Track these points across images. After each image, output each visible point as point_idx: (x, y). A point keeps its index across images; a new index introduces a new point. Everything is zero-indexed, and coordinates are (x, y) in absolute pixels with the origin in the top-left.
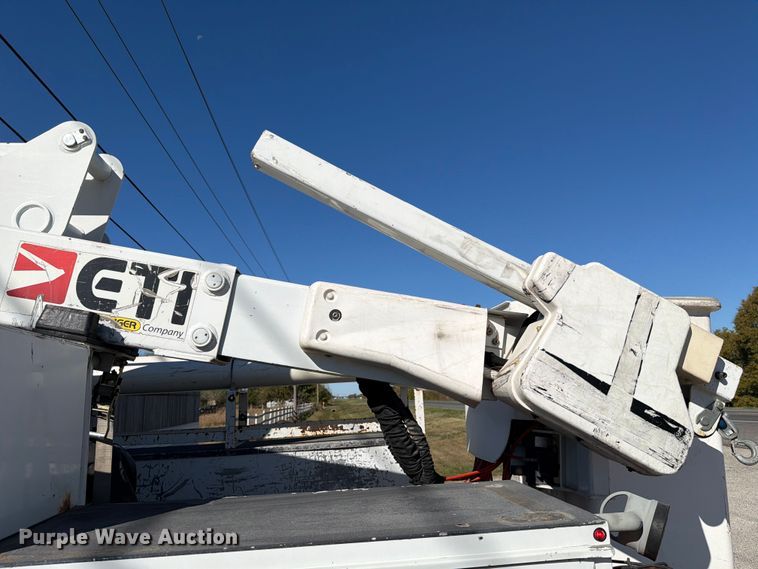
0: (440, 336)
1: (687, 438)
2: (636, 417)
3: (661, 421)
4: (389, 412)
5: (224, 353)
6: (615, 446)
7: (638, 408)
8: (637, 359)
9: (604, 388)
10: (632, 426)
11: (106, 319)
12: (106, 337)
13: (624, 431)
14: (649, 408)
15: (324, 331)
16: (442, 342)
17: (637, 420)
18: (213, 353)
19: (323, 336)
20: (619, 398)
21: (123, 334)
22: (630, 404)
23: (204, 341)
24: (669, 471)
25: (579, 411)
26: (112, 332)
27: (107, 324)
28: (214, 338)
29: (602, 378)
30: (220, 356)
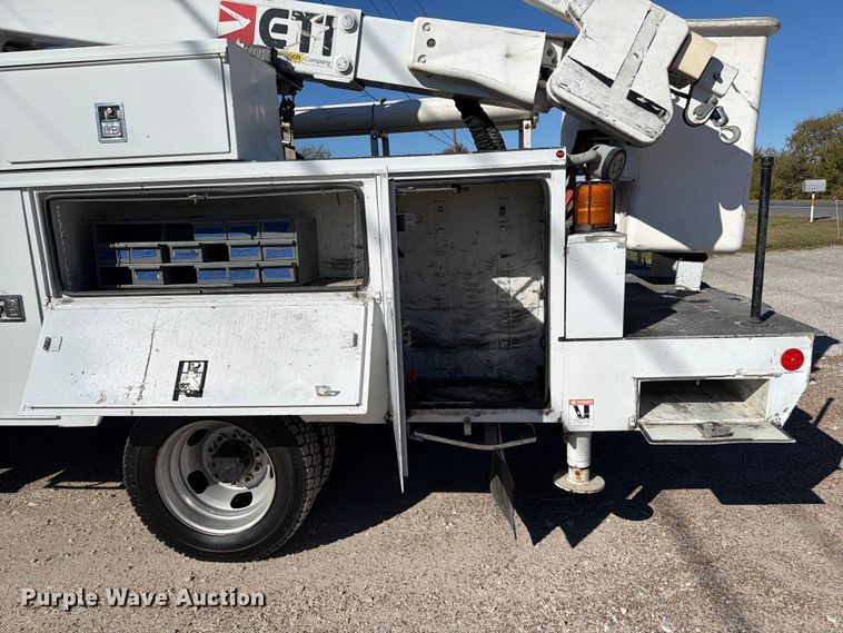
0: (508, 56)
1: (666, 117)
2: (630, 102)
3: (649, 106)
4: (476, 121)
5: (358, 77)
6: (612, 123)
7: (633, 97)
8: (638, 61)
9: (609, 82)
10: (626, 109)
11: (282, 54)
12: (282, 66)
13: (619, 113)
14: (640, 96)
15: (423, 56)
16: (509, 60)
17: (631, 105)
18: (351, 76)
19: (423, 59)
20: (620, 90)
21: (293, 64)
22: (626, 94)
23: (345, 67)
24: (648, 139)
25: (589, 99)
26: (286, 63)
27: (282, 57)
28: (350, 65)
29: (608, 76)
30: (355, 78)
